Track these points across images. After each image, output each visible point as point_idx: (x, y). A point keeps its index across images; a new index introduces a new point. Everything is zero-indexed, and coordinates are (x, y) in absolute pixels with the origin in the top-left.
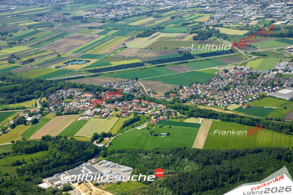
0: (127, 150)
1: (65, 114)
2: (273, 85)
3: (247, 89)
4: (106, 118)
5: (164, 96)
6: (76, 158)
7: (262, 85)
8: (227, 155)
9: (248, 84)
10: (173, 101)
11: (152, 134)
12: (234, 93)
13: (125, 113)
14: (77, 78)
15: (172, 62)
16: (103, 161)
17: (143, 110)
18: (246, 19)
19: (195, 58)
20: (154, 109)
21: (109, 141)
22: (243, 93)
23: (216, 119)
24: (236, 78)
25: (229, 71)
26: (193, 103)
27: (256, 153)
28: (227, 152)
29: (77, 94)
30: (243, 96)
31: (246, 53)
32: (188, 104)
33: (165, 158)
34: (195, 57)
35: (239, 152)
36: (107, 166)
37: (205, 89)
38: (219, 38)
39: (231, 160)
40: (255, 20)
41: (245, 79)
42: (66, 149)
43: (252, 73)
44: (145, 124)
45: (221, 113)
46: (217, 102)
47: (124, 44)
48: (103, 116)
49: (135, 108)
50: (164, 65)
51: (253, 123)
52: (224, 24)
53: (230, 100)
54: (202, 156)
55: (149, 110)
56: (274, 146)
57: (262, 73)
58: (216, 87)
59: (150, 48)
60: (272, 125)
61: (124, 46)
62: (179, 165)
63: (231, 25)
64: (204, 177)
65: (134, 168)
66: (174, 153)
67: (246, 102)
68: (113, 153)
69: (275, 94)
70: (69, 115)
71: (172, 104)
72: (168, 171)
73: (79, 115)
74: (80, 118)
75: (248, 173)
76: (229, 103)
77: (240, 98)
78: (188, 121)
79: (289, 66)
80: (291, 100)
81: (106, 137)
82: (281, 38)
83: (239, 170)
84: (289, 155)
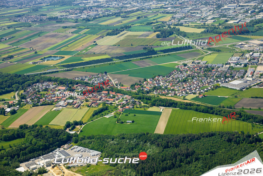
0: (96, 136)
1: (41, 105)
2: (226, 77)
3: (203, 81)
4: (78, 108)
5: (130, 88)
6: (50, 144)
7: (216, 77)
8: (184, 139)
9: (204, 77)
10: (138, 92)
11: (119, 122)
12: (192, 84)
13: (95, 103)
14: (52, 72)
15: (137, 57)
16: (74, 147)
17: (111, 101)
18: (203, 19)
19: (158, 54)
20: (121, 99)
21: (80, 129)
22: (200, 84)
23: (175, 107)
24: (194, 71)
25: (188, 65)
26: (156, 94)
27: (210, 137)
28: (184, 136)
29: (52, 87)
30: (199, 86)
31: (203, 48)
32: (151, 94)
33: (130, 143)
34: (158, 52)
35: (195, 136)
36: (78, 151)
37: (166, 81)
38: (179, 36)
39: (187, 144)
40: (211, 19)
41: (201, 72)
42: (41, 136)
43: (207, 66)
44: (113, 113)
45: (180, 102)
46: (177, 92)
47: (95, 42)
48: (75, 106)
49: (104, 98)
50: (131, 60)
51: (207, 111)
52: (184, 23)
53: (188, 91)
54: (163, 140)
55: (117, 100)
56: (225, 130)
57: (216, 67)
58: (176, 79)
59: (118, 45)
60: (224, 112)
61: (95, 43)
62: (142, 149)
63: (190, 24)
64: (163, 159)
65: (102, 152)
66: (137, 138)
67: (202, 92)
68: (84, 139)
69: (227, 85)
70: (44, 106)
71: (137, 94)
72: (132, 154)
73: (53, 106)
74: (55, 108)
75: (202, 155)
76: (187, 93)
77: (197, 88)
78: (151, 109)
79: (240, 60)
80: (241, 90)
81: (78, 125)
82: (233, 35)
83: (195, 152)
84: (238, 138)
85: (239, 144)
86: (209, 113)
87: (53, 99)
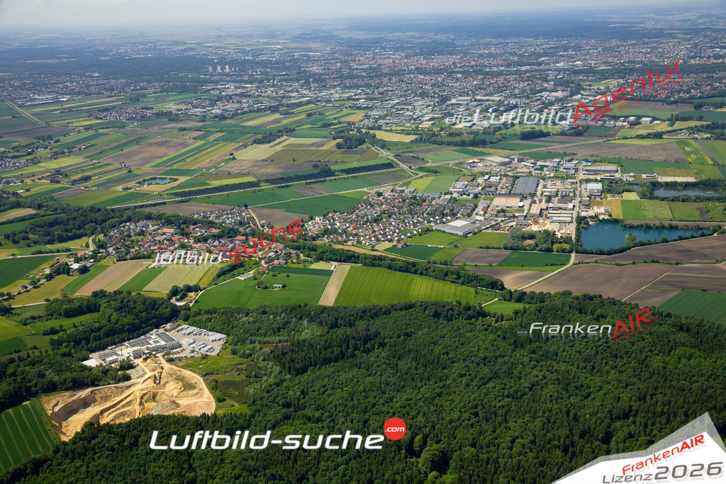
0: (220, 309)
1: (131, 259)
2: (443, 214)
3: (406, 221)
6: (142, 322)
7: (428, 214)
8: (363, 313)
9: (408, 214)
10: (297, 238)
11: (260, 286)
12: (388, 225)
14: (155, 205)
15: (302, 180)
16: (183, 327)
18: (415, 119)
19: (336, 176)
20: (267, 249)
21: (195, 298)
22: (400, 226)
23: (356, 263)
24: (392, 205)
25: (383, 194)
26: (327, 241)
27: (405, 310)
28: (364, 309)
29: (151, 228)
30: (399, 229)
31: (410, 168)
32: (318, 242)
33: (275, 320)
34: (337, 173)
35: (381, 309)
36: (189, 334)
37: (345, 221)
38: (374, 146)
39: (369, 321)
40: (429, 121)
41: (405, 206)
42: (127, 309)
43: (415, 197)
44: (251, 272)
45: (365, 254)
46: (362, 238)
47: (232, 154)
50: (290, 186)
51: (407, 269)
52: (384, 125)
53: (380, 236)
54: (329, 315)
56: (433, 299)
57: (430, 198)
58: (363, 217)
59: (271, 160)
60: (434, 271)
61: (231, 157)
62: (294, 330)
63: (394, 128)
64: (327, 345)
65: (228, 335)
66: (288, 312)
67: (403, 239)
68: (199, 314)
69: (444, 228)
70: (136, 260)
71: (294, 241)
72: (277, 339)
73: (152, 260)
74: (154, 264)
75: (391, 338)
76: (378, 241)
77: (395, 232)
78: (315, 266)
79: (469, 188)
80: (465, 235)
81: (191, 291)
82: (462, 148)
83: (380, 333)
84: (450, 312)
85: (451, 320)
86: (410, 272)
87: (152, 248)
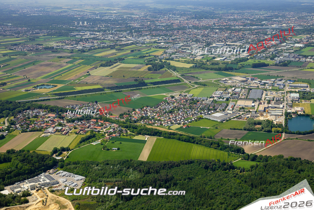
0: (82, 162)
1: (30, 131)
2: (209, 109)
3: (188, 113)
4: (66, 134)
5: (119, 117)
6: (36, 169)
7: (200, 109)
8: (164, 166)
9: (189, 108)
10: (126, 121)
11: (105, 149)
12: (178, 115)
13: (83, 130)
14: (44, 100)
15: (128, 88)
16: (60, 172)
17: (99, 128)
18: (192, 55)
19: (148, 86)
20: (109, 127)
21: (67, 155)
22: (185, 115)
23: (160, 136)
24: (180, 103)
25: (175, 97)
26: (143, 123)
27: (188, 164)
28: (165, 163)
29: (42, 114)
30: (184, 118)
31: (190, 82)
32: (138, 124)
33: (113, 169)
34: (148, 84)
35: (175, 163)
36: (64, 176)
37: (153, 112)
38: (169, 69)
39: (168, 170)
40: (200, 56)
41: (187, 104)
42: (27, 161)
43: (193, 99)
44: (100, 140)
45: (165, 131)
46: (163, 122)
47: (88, 72)
48: (63, 133)
49: (92, 126)
50: (121, 91)
51: (189, 140)
52: (175, 58)
53: (173, 121)
54: (145, 166)
55: (104, 128)
56: (204, 158)
57: (201, 100)
58: (163, 110)
59: (111, 76)
60: (204, 142)
61: (88, 74)
62: (124, 174)
63: (180, 59)
64: (144, 183)
65: (86, 177)
66: (121, 164)
67: (186, 123)
68: (70, 164)
69: (209, 117)
70: (33, 132)
71: (124, 123)
72: (115, 179)
73: (42, 132)
74: (43, 135)
75: (180, 180)
76: (172, 124)
77: (182, 119)
78: (136, 138)
79: (223, 94)
80: (222, 122)
81: (64, 151)
82: (219, 72)
83: (174, 177)
84: (214, 166)
85: (215, 171)
86: (190, 142)
87: (42, 125)
